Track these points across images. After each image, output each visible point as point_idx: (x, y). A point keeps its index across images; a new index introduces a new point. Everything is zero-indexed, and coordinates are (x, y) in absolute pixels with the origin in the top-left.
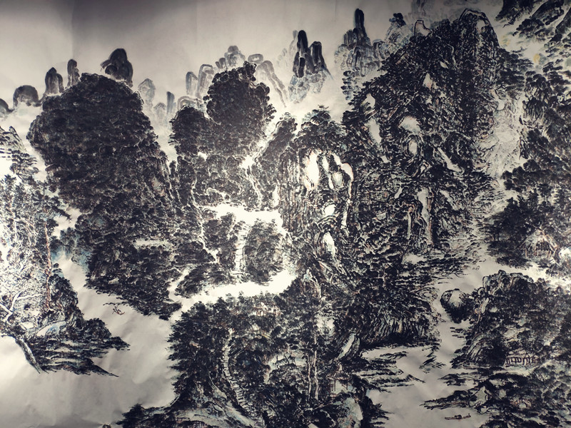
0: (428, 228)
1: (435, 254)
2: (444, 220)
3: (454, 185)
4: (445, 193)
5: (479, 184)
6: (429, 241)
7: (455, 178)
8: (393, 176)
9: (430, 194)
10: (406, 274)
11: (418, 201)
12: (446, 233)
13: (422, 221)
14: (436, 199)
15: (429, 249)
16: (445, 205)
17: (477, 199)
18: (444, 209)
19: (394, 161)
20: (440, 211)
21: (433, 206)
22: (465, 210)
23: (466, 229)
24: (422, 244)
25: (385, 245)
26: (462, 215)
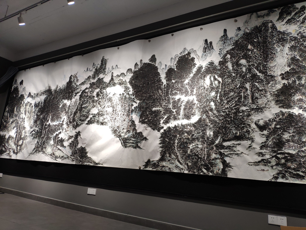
0: (250, 97)
1: (253, 106)
2: (256, 93)
3: (260, 81)
4: (257, 84)
5: (270, 79)
6: (250, 101)
7: (260, 78)
8: (237, 80)
9: (251, 84)
10: (241, 114)
11: (246, 87)
12: (257, 98)
13: (248, 95)
14: (253, 86)
15: (250, 104)
16: (257, 88)
17: (269, 85)
18: (256, 90)
19: (237, 75)
20: (254, 90)
21: (252, 89)
22: (265, 89)
23: (265, 96)
24: (247, 103)
25: (233, 104)
26: (263, 91)
